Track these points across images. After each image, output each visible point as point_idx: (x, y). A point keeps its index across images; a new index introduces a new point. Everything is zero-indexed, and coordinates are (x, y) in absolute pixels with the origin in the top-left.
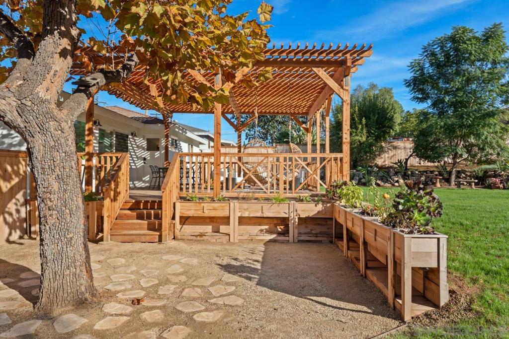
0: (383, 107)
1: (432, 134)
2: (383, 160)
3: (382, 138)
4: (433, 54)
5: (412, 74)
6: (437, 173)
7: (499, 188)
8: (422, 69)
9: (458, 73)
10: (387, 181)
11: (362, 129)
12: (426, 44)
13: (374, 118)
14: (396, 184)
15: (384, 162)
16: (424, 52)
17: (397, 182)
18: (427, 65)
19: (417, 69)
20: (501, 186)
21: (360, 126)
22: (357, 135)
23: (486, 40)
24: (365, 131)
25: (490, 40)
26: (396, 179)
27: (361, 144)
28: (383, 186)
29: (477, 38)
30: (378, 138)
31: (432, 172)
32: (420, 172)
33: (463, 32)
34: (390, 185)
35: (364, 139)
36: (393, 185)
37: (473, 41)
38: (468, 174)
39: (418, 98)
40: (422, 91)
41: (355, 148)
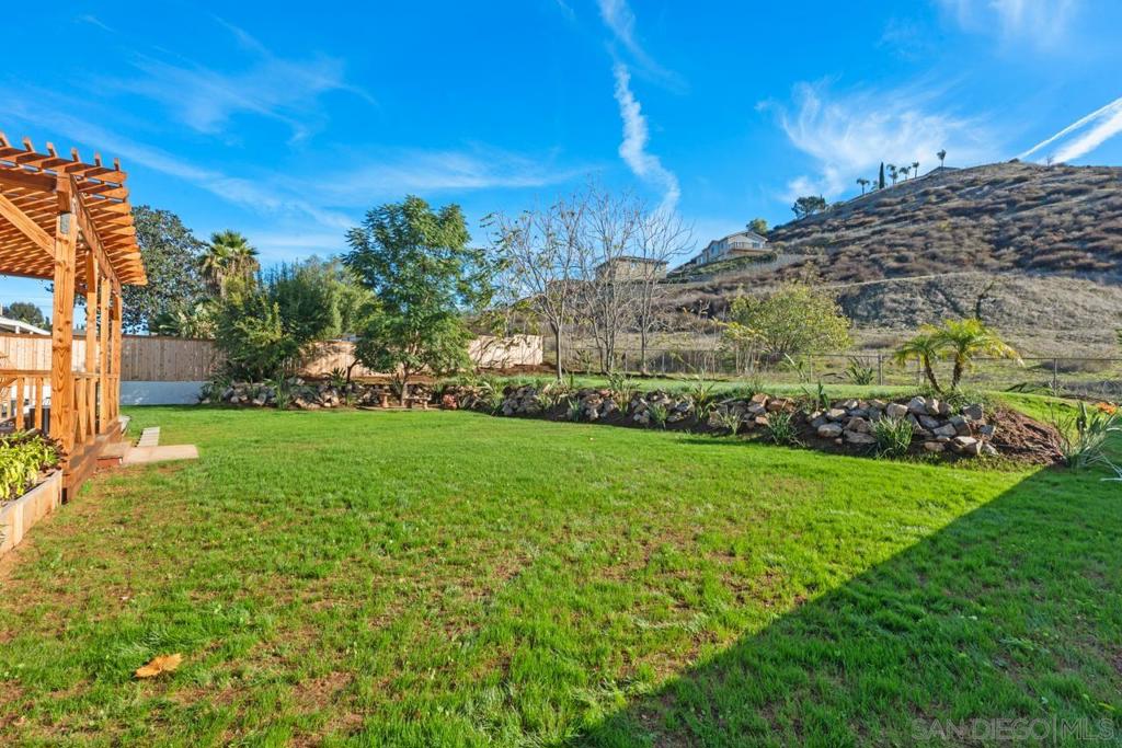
0: (316, 291)
1: (378, 336)
2: (318, 367)
3: (312, 337)
4: (381, 227)
5: (352, 249)
6: (387, 387)
7: (451, 408)
8: (364, 243)
9: (412, 257)
10: (314, 400)
11: (274, 320)
12: (371, 210)
13: (295, 306)
14: (327, 405)
15: (321, 369)
16: (369, 221)
17: (329, 401)
18: (372, 240)
19: (358, 242)
20: (455, 405)
21: (270, 316)
22: (264, 329)
23: (442, 222)
24: (279, 324)
25: (447, 223)
26: (328, 397)
27: (273, 343)
28: (305, 409)
29: (434, 218)
30: (302, 337)
31: (381, 386)
32: (365, 386)
33: (418, 206)
34: (317, 406)
35: (278, 336)
36: (322, 406)
37: (428, 220)
38: (427, 389)
39: (361, 283)
40: (369, 274)
41: (262, 349)
